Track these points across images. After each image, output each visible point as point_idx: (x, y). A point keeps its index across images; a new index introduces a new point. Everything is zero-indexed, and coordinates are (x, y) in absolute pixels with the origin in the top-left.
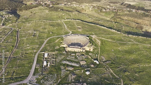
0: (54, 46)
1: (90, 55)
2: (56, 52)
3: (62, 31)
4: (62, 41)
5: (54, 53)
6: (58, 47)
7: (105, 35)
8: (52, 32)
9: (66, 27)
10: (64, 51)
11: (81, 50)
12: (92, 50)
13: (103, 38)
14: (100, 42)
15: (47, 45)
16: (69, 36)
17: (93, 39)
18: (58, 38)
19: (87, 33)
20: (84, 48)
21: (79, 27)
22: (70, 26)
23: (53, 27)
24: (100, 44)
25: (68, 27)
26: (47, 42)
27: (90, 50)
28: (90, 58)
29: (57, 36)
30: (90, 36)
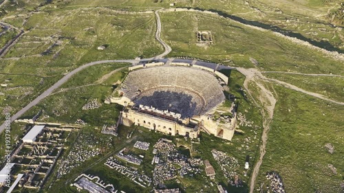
0: (85, 99)
1: (213, 163)
2: (80, 125)
3: (139, 44)
4: (119, 82)
5: (67, 128)
6: (95, 104)
7: (300, 70)
8: (106, 46)
9: (160, 30)
10: (109, 125)
11: (183, 131)
12: (228, 135)
13: (288, 85)
14: (273, 101)
15: (62, 90)
16: (154, 64)
17: (245, 85)
18: (115, 67)
19: (230, 57)
20: (196, 119)
21: (205, 32)
22: (175, 28)
23: (118, 30)
24: (271, 109)
25: (165, 32)
26: (69, 81)
27: (221, 132)
28: (212, 175)
29: (115, 58)
30: (238, 69)
